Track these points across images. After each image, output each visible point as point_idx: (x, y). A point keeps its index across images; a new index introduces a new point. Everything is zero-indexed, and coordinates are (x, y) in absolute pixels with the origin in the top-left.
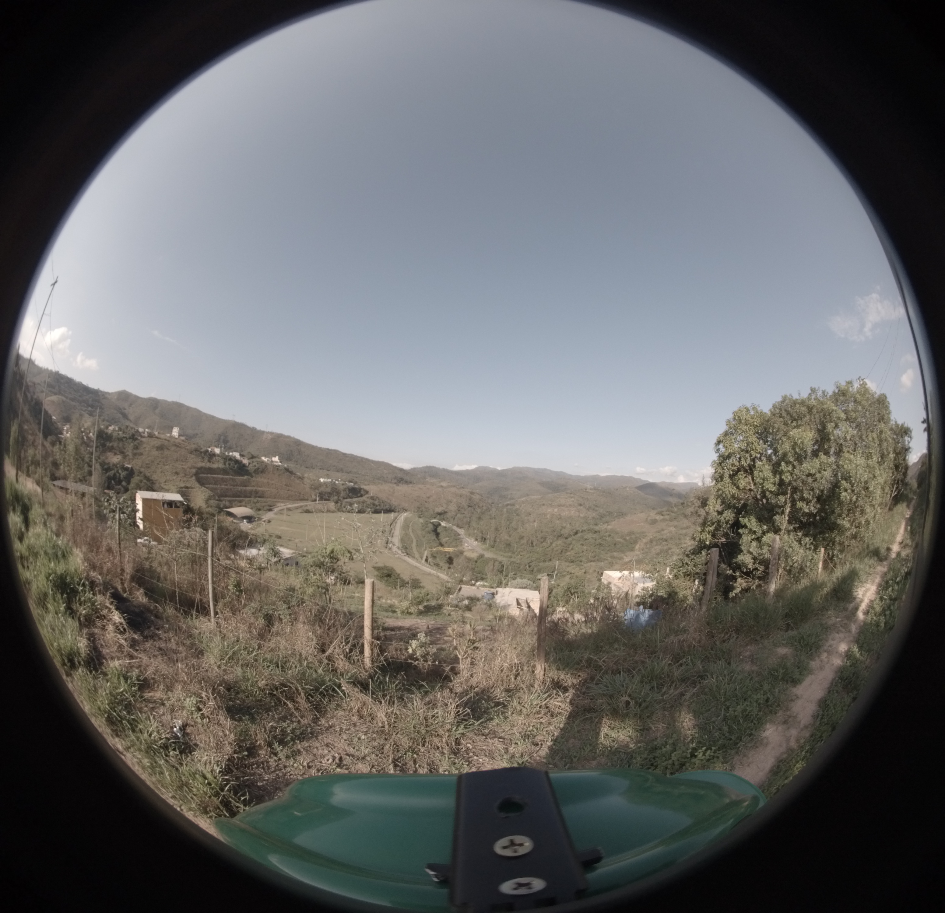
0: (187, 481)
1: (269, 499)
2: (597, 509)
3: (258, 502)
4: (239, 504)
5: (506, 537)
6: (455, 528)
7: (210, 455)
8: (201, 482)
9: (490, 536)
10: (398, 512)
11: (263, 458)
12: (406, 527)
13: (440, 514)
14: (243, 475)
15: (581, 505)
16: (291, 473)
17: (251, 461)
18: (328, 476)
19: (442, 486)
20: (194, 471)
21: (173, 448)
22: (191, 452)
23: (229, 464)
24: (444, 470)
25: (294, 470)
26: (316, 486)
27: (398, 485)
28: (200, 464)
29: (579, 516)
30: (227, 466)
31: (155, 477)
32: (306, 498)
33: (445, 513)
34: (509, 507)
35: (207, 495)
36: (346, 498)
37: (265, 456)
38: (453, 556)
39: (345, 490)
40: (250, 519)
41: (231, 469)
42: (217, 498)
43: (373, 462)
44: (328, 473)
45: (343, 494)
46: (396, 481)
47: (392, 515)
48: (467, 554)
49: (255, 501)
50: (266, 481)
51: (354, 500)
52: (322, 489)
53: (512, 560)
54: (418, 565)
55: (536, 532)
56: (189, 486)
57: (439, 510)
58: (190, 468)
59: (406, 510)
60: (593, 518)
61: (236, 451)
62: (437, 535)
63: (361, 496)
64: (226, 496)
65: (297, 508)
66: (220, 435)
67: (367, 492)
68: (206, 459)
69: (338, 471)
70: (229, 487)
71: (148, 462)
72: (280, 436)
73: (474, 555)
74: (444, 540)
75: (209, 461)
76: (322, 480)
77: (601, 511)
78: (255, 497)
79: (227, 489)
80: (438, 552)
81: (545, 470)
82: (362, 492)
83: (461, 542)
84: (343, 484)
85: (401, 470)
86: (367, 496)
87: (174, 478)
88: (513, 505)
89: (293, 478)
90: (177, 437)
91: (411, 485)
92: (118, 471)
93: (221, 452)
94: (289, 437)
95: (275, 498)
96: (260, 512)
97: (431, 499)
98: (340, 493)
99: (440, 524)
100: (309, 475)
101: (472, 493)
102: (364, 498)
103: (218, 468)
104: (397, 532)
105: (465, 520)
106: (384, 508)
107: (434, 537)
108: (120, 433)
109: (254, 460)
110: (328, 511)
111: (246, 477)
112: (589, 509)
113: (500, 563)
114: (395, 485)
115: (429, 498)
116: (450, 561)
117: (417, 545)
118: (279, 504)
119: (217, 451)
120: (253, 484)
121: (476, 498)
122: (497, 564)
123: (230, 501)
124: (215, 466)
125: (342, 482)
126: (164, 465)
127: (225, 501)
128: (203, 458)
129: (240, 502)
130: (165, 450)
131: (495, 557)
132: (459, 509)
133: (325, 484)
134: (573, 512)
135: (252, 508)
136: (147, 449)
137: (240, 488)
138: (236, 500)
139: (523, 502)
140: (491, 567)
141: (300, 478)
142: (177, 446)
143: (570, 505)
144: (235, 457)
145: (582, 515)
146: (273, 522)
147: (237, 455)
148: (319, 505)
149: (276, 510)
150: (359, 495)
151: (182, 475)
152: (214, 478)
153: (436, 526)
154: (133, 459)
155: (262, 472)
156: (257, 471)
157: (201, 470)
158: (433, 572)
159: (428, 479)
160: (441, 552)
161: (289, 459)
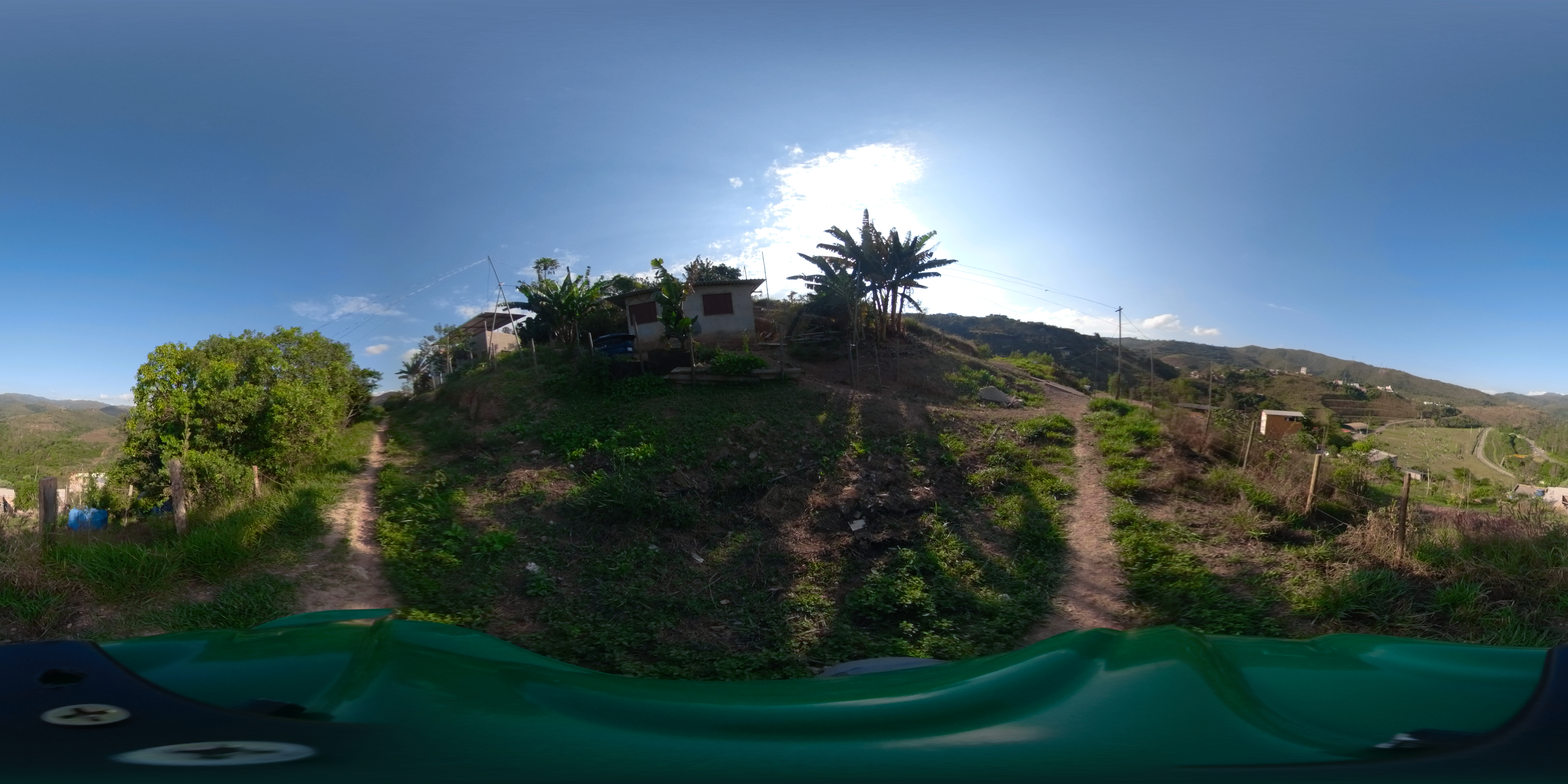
0: (1313, 404)
1: (1381, 417)
3: (1374, 419)
4: (1357, 420)
5: (1566, 447)
6: (1527, 440)
7: (1334, 385)
8: (1326, 405)
9: (1554, 445)
10: (1484, 427)
11: (1379, 387)
12: (1489, 438)
13: (1516, 429)
14: (1361, 400)
16: (1401, 398)
17: (1368, 389)
18: (1430, 400)
19: (1519, 408)
20: (1321, 397)
21: (1302, 382)
22: (1318, 384)
23: (1351, 392)
24: (1521, 395)
25: (1404, 396)
26: (1421, 408)
27: (1484, 407)
28: (1326, 392)
30: (1349, 393)
31: (1285, 402)
32: (1412, 416)
33: (1520, 428)
35: (1331, 414)
36: (1444, 417)
37: (1381, 386)
38: (1524, 461)
39: (1443, 410)
40: (1364, 431)
41: (1352, 395)
42: (1339, 416)
43: (1466, 389)
44: (1431, 397)
45: (1441, 413)
46: (1482, 403)
47: (1479, 430)
49: (1371, 418)
50: (1380, 404)
51: (1450, 418)
52: (1425, 410)
54: (1494, 467)
56: (1315, 407)
57: (1516, 425)
58: (1317, 395)
59: (1490, 426)
61: (1356, 383)
62: (1514, 444)
63: (1456, 415)
64: (1347, 414)
65: (1404, 424)
67: (1461, 412)
68: (1331, 389)
69: (1439, 397)
70: (1350, 408)
72: (1393, 371)
73: (1540, 461)
74: (1518, 449)
75: (1334, 390)
76: (1425, 403)
78: (1371, 415)
79: (1348, 410)
80: (1512, 458)
82: (1457, 412)
84: (1441, 406)
85: (1488, 395)
86: (1460, 415)
87: (1303, 402)
89: (1402, 401)
90: (1305, 374)
91: (1494, 407)
94: (1399, 372)
95: (1387, 416)
96: (1374, 426)
97: (1509, 418)
98: (1439, 412)
99: (1516, 437)
100: (1416, 399)
101: (1541, 413)
102: (1458, 416)
103: (1341, 395)
104: (1482, 442)
105: (1535, 433)
106: (1474, 424)
107: (1511, 447)
108: (1252, 373)
109: (1371, 389)
110: (1428, 426)
111: (1364, 401)
113: (1561, 466)
114: (1481, 407)
115: (1507, 416)
116: (1521, 465)
117: (1497, 453)
118: (1390, 421)
119: (1340, 383)
120: (1370, 406)
121: (1545, 416)
122: (1558, 467)
124: (1339, 393)
125: (1441, 404)
126: (1294, 393)
127: (1347, 418)
128: (1328, 388)
129: (1358, 418)
130: (1295, 383)
131: (1557, 462)
132: (1531, 425)
133: (1427, 405)
135: (1368, 424)
136: (1278, 383)
137: (1359, 409)
138: (1354, 418)
141: (1408, 401)
142: (1307, 380)
144: (1354, 387)
146: (1384, 433)
147: (1357, 386)
148: (1422, 421)
149: (1387, 425)
150: (1453, 414)
151: (1309, 400)
152: (1336, 402)
153: (1513, 438)
155: (1377, 397)
156: (1373, 397)
157: (1326, 396)
158: (1507, 473)
159: (1508, 403)
160: (1515, 458)
161: (1400, 388)
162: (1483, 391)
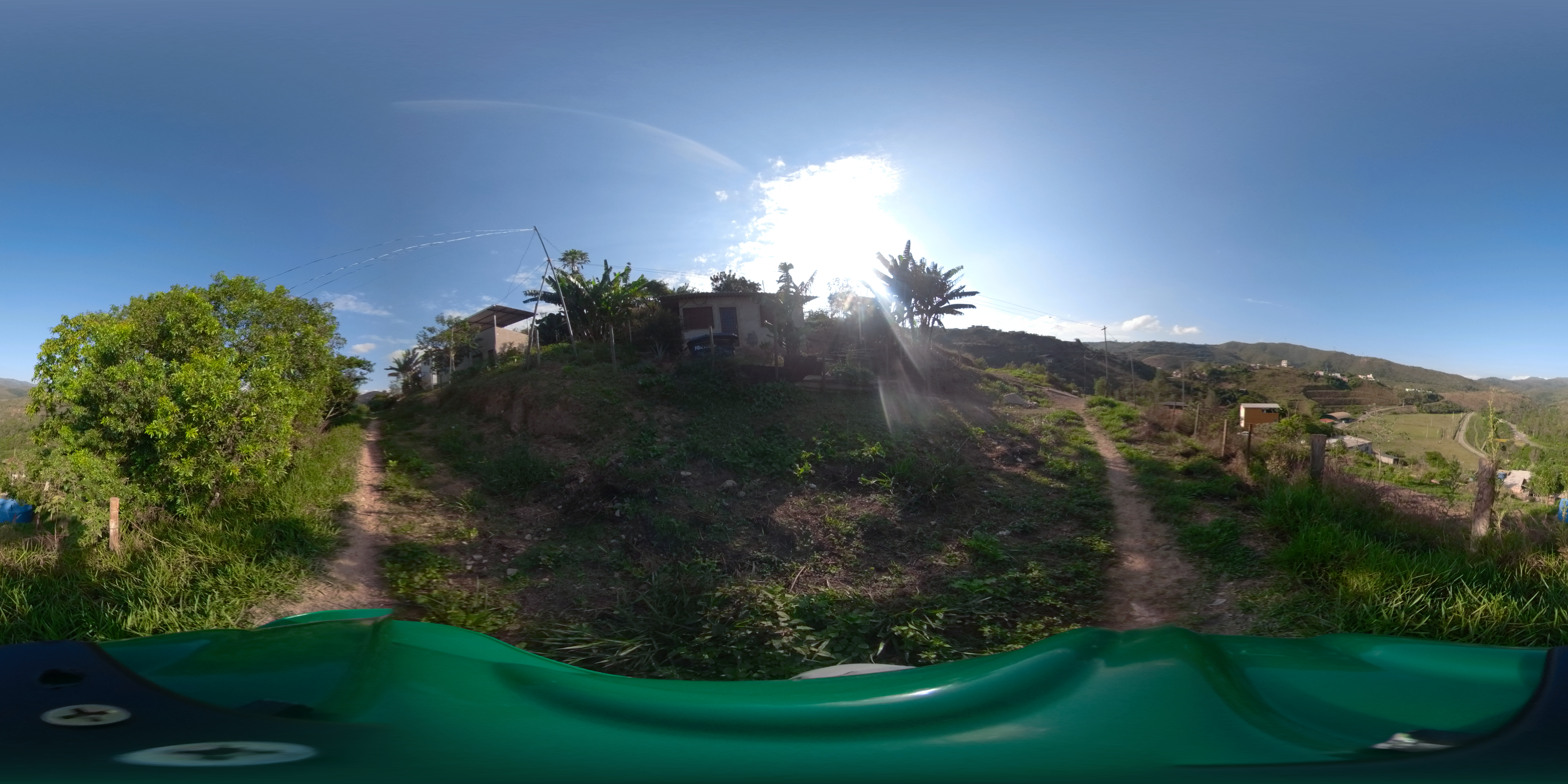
0: (1295, 396)
1: (1364, 406)
3: (1355, 408)
4: (1340, 410)
5: (1547, 429)
6: (1510, 424)
7: (1315, 377)
8: (1308, 396)
10: (1467, 412)
11: (1360, 376)
12: (1470, 423)
13: (1498, 413)
14: (1343, 389)
16: (1383, 385)
17: (1350, 379)
18: (1412, 387)
19: (1501, 393)
20: (1302, 388)
21: (1283, 375)
22: (1299, 376)
23: (1332, 382)
24: (1504, 380)
25: (1386, 384)
26: (1403, 395)
27: (1467, 392)
28: (1307, 384)
30: (1330, 383)
32: (1394, 403)
33: (1502, 412)
34: (1551, 408)
35: (1313, 405)
36: (1426, 403)
37: (1362, 374)
38: (1506, 445)
39: (1425, 397)
41: (1334, 385)
42: (1321, 406)
44: (1413, 384)
45: (1423, 400)
46: (1466, 389)
47: (1461, 415)
48: (1517, 444)
50: (1362, 392)
51: (1432, 404)
52: (1407, 397)
53: (1551, 448)
54: (1477, 452)
56: (1297, 399)
57: (1497, 410)
58: (1299, 387)
59: (1471, 411)
61: (1337, 373)
63: (1438, 401)
64: (1329, 405)
65: (1387, 411)
66: (1324, 363)
67: (1443, 398)
68: (1312, 380)
69: (1421, 383)
70: (1332, 398)
71: (1260, 385)
72: (1372, 359)
73: (1522, 445)
74: (1500, 433)
75: (1315, 381)
76: (1407, 390)
78: (1354, 404)
79: (1329, 400)
80: (1494, 443)
82: (1439, 398)
83: (1514, 434)
85: (1471, 380)
86: (1442, 401)
87: (1285, 394)
88: (1555, 406)
89: (1384, 389)
90: (1286, 366)
91: (1477, 392)
92: (1233, 394)
93: (1325, 374)
94: (1382, 360)
95: (1369, 404)
96: (1357, 415)
97: (1491, 403)
98: (1421, 399)
99: (1498, 421)
100: (1398, 387)
103: (1323, 385)
104: (1464, 428)
105: (1517, 417)
106: (1456, 410)
108: (1233, 369)
109: (1352, 378)
110: (1411, 412)
111: (1346, 391)
113: (1542, 450)
114: (1465, 392)
116: (1504, 449)
117: (1479, 438)
118: (1372, 409)
119: (1322, 373)
120: (1352, 395)
121: (1527, 400)
122: (1538, 451)
123: (1332, 408)
124: (1320, 384)
125: (1423, 391)
127: (1328, 408)
128: (1310, 379)
129: (1341, 408)
130: (1276, 376)
131: (1537, 446)
132: (1514, 410)
133: (1409, 392)
135: (1350, 413)
136: (1260, 377)
137: (1341, 399)
138: (1337, 408)
140: (1533, 454)
141: (1390, 389)
142: (1286, 373)
144: (1336, 377)
146: (1367, 421)
147: (1338, 375)
148: (1404, 408)
149: (1369, 413)
150: (1436, 400)
151: (1290, 392)
154: (1246, 385)
155: (1359, 386)
156: (1355, 386)
157: (1308, 387)
159: (1491, 388)
161: (1382, 376)
162: (1466, 377)
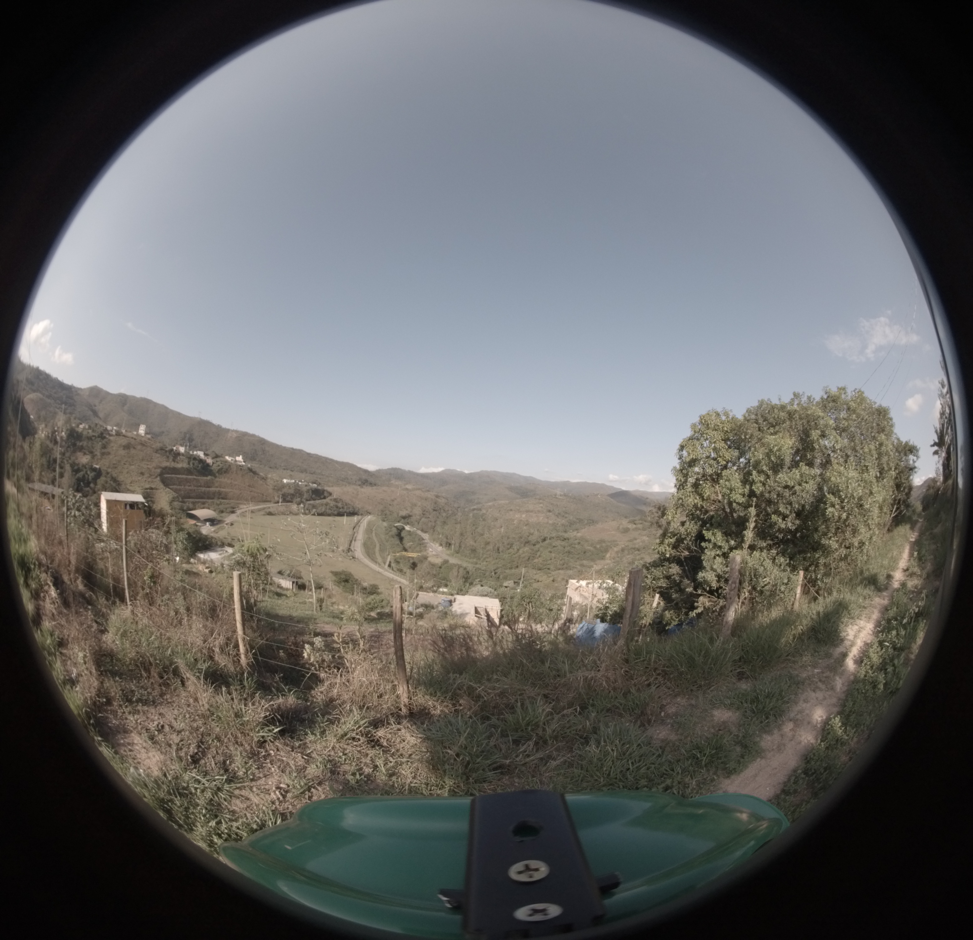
0: (152, 482)
1: (232, 501)
2: (567, 515)
3: (220, 504)
4: (202, 506)
5: (472, 543)
6: (419, 532)
7: (175, 454)
8: (166, 483)
9: (455, 541)
10: (362, 515)
11: (227, 458)
12: (369, 530)
13: (404, 518)
14: (207, 476)
15: (550, 511)
16: (255, 473)
17: (215, 460)
18: (291, 477)
19: (407, 489)
20: (159, 471)
21: (139, 447)
22: (157, 451)
23: (193, 464)
24: (410, 472)
25: (258, 470)
26: (279, 487)
27: (362, 487)
28: (165, 464)
29: (547, 523)
30: (191, 465)
31: (122, 476)
32: (269, 499)
33: (410, 516)
34: (475, 512)
35: (171, 496)
36: (309, 500)
37: (230, 456)
38: (416, 561)
39: (308, 491)
40: (212, 521)
41: (195, 469)
42: (181, 500)
43: (337, 462)
44: (292, 473)
45: (306, 496)
46: (360, 483)
47: (356, 518)
48: (432, 559)
49: (218, 502)
50: (229, 481)
51: (318, 502)
52: (285, 490)
53: (477, 566)
54: (381, 570)
55: (502, 537)
56: (153, 487)
57: (404, 513)
58: (155, 468)
59: (370, 513)
60: (563, 525)
61: (200, 450)
62: (401, 539)
63: (325, 498)
64: (190, 498)
65: (260, 510)
66: (185, 433)
67: (330, 494)
68: (171, 458)
69: (302, 472)
70: (192, 487)
71: (115, 462)
72: (245, 434)
73: (438, 561)
74: (408, 544)
75: (174, 461)
76: (285, 481)
77: (571, 518)
78: (219, 498)
79: (191, 490)
80: (402, 557)
81: (514, 474)
82: (326, 494)
83: (426, 547)
84: (306, 486)
85: (366, 471)
86: (330, 498)
87: (140, 478)
88: (480, 510)
89: (256, 478)
90: (143, 435)
91: (375, 487)
93: (185, 451)
94: (253, 436)
95: (238, 500)
96: (223, 515)
97: (395, 503)
98: (303, 495)
99: (404, 528)
100: (273, 476)
101: (437, 497)
102: (327, 500)
103: (182, 468)
104: (360, 536)
105: (430, 524)
106: (348, 511)
107: (398, 542)
108: (90, 431)
109: (218, 459)
110: (291, 513)
111: (209, 478)
112: (558, 515)
113: (465, 569)
114: (359, 487)
115: (393, 501)
116: (414, 566)
117: (380, 550)
118: (241, 506)
119: (182, 450)
120: (216, 485)
121: (442, 501)
122: (461, 570)
123: (193, 503)
124: (179, 466)
125: (305, 483)
126: (131, 465)
127: (189, 503)
128: (168, 457)
129: (204, 503)
130: (132, 449)
131: (459, 563)
132: (424, 513)
133: (288, 484)
134: (541, 518)
135: (215, 511)
136: (114, 448)
137: (203, 489)
138: (199, 502)
139: (490, 507)
140: (456, 574)
141: (263, 478)
142: (143, 444)
143: (539, 511)
144: (199, 456)
145: (551, 522)
146: (235, 524)
147: (201, 454)
148: (281, 507)
149: (239, 512)
150: (322, 497)
151: (147, 475)
152: (178, 478)
153: (400, 530)
154: (101, 459)
155: (225, 472)
156: (221, 471)
157: (165, 470)
158: (396, 577)
159: (393, 482)
160: (404, 558)
161: (253, 459)
162: (359, 465)
